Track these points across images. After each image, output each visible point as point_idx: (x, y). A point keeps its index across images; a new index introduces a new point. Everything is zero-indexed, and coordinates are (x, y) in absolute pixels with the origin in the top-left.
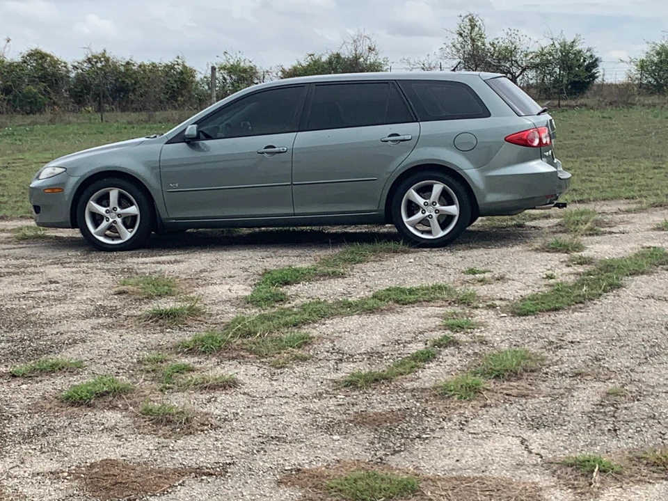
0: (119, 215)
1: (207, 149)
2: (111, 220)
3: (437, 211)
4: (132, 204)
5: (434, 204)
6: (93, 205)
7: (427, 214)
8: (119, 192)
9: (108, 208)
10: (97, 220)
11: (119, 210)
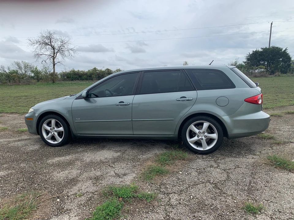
0: (56, 131)
1: (95, 101)
2: (52, 133)
3: (205, 136)
4: (61, 127)
5: (204, 133)
6: (45, 126)
7: (200, 137)
8: (55, 121)
9: (51, 128)
10: (47, 132)
11: (56, 129)
